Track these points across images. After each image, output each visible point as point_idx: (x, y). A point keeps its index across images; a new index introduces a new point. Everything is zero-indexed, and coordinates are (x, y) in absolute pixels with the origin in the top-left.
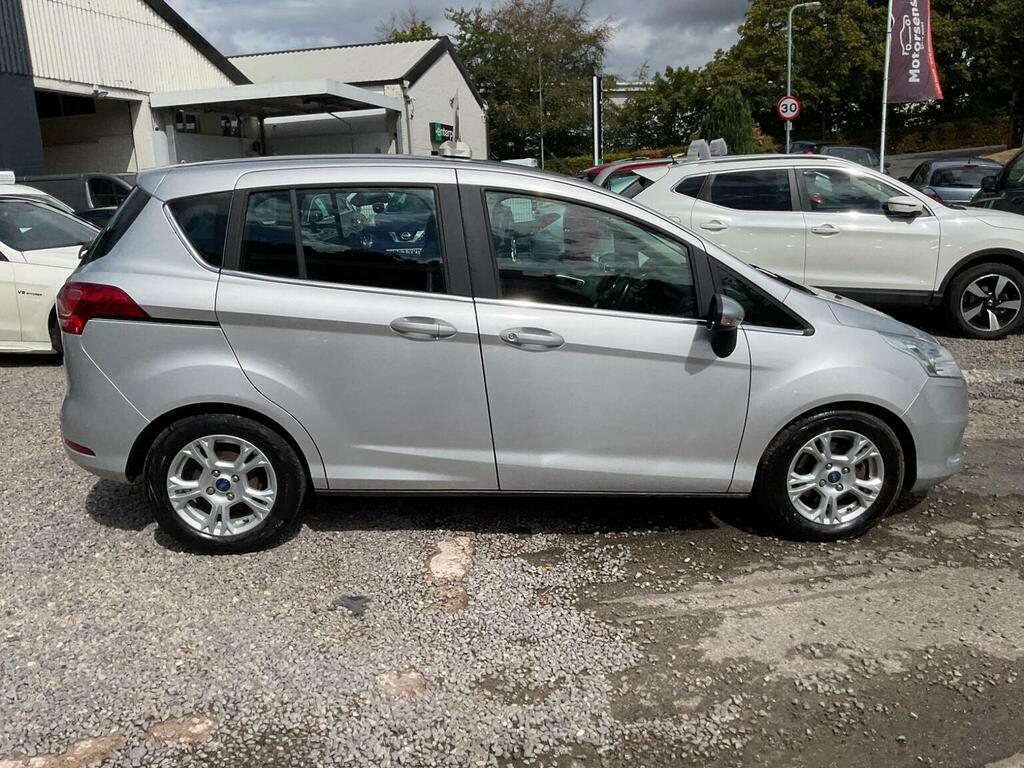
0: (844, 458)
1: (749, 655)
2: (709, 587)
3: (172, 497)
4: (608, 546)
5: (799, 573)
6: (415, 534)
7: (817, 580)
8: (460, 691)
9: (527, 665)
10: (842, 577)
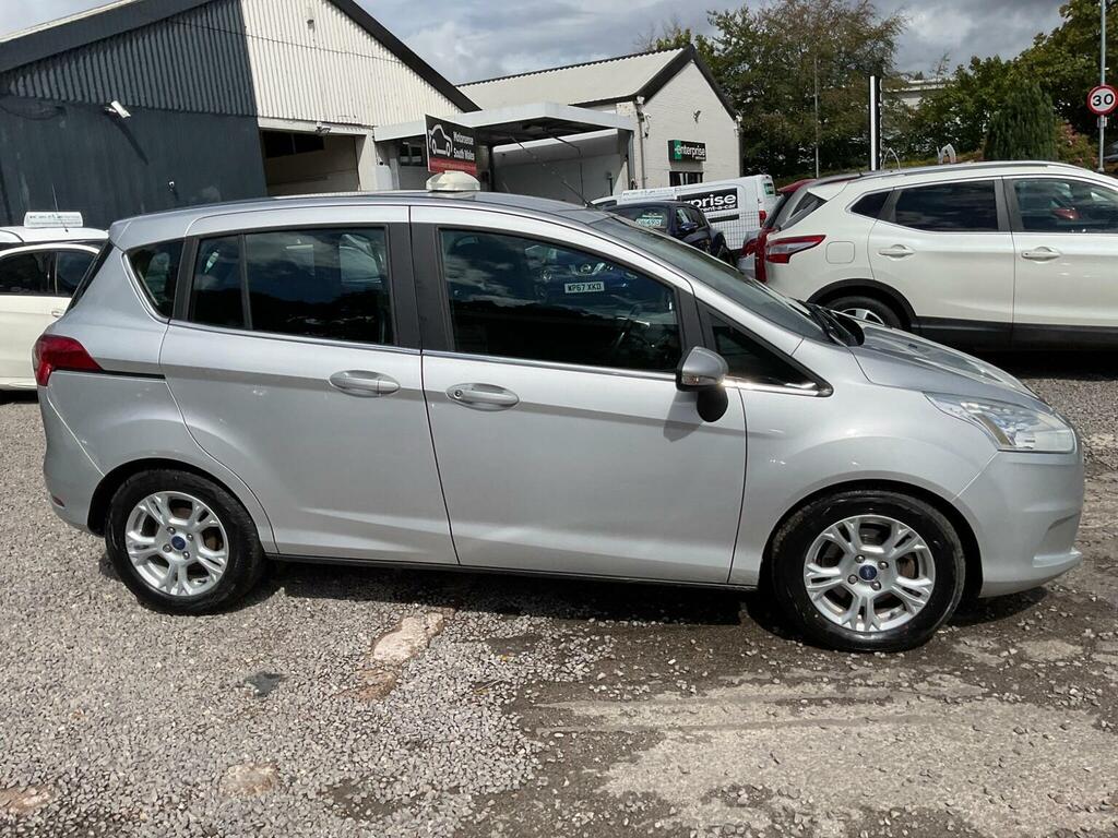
0: (878, 550)
1: (659, 791)
2: (674, 698)
3: (132, 552)
4: (593, 637)
5: (796, 691)
6: (385, 607)
7: (811, 701)
8: (305, 795)
9: (397, 774)
10: (849, 701)
